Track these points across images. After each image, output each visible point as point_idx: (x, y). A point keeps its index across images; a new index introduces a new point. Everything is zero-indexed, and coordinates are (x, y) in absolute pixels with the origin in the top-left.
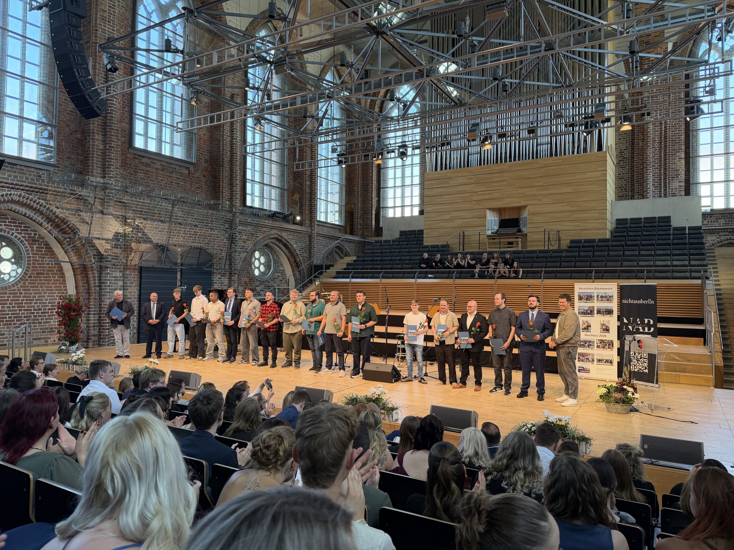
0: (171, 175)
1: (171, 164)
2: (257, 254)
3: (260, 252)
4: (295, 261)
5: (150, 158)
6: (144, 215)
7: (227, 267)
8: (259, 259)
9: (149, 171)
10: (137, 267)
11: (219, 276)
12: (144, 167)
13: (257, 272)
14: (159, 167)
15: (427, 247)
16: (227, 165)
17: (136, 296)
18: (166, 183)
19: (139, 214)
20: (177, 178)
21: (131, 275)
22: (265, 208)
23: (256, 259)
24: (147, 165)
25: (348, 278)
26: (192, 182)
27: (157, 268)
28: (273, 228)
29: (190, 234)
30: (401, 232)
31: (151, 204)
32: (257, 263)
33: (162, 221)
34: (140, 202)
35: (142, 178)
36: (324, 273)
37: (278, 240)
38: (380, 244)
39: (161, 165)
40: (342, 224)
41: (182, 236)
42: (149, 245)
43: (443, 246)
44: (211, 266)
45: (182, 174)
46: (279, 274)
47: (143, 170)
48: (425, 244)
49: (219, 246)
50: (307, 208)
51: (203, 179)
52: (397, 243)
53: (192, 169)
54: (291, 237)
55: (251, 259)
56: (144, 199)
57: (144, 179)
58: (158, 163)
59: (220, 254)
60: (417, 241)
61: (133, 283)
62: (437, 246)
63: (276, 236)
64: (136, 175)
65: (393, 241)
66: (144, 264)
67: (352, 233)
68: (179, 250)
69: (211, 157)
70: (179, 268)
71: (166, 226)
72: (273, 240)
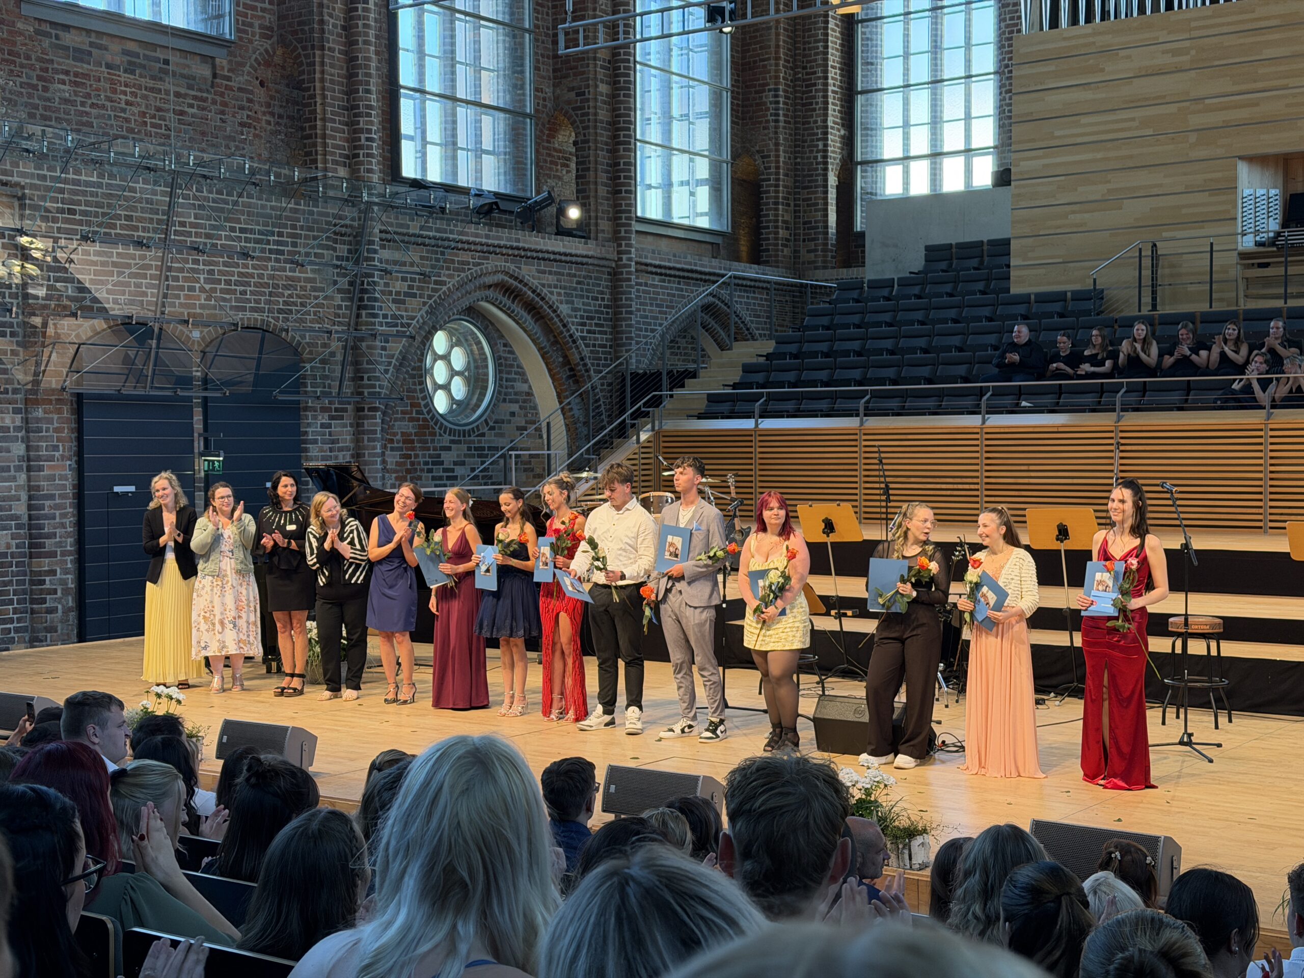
0: (159, 85)
1: (154, 46)
2: (440, 341)
3: (451, 334)
4: (567, 361)
5: (88, 32)
6: (80, 223)
7: (348, 389)
8: (446, 358)
9: (86, 76)
10: (66, 396)
11: (323, 418)
12: (69, 63)
13: (441, 403)
14: (118, 60)
15: (1024, 299)
16: (334, 43)
17: (69, 491)
18: (144, 114)
19: (66, 221)
20: (178, 95)
21: (50, 421)
22: (462, 182)
23: (436, 357)
24: (80, 55)
25: (747, 415)
26: (225, 104)
27: (129, 397)
28: (490, 251)
29: (228, 282)
30: (929, 249)
31: (100, 185)
32: (440, 372)
33: (139, 244)
34: (66, 181)
35: (66, 101)
36: (667, 403)
37: (507, 290)
38: (855, 294)
39: (126, 53)
40: (724, 226)
41: (202, 290)
42: (99, 324)
43: (1079, 296)
44: (298, 386)
45: (190, 80)
46: (515, 407)
47: (67, 73)
48: (1015, 290)
49: (320, 320)
50: (603, 177)
51: (260, 94)
52: (916, 290)
53: (222, 62)
54: (551, 279)
55: (422, 359)
56: (77, 172)
57: (73, 103)
58: (115, 47)
59: (325, 345)
60: (988, 280)
61: (55, 448)
62: (1059, 297)
63: (500, 277)
64: (46, 89)
65: (903, 282)
66: (91, 386)
67: (756, 258)
68: (196, 334)
69: (281, 17)
70: (196, 394)
71: (152, 256)
72: (490, 293)
